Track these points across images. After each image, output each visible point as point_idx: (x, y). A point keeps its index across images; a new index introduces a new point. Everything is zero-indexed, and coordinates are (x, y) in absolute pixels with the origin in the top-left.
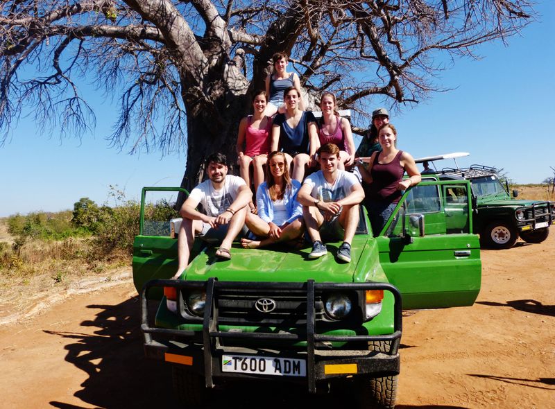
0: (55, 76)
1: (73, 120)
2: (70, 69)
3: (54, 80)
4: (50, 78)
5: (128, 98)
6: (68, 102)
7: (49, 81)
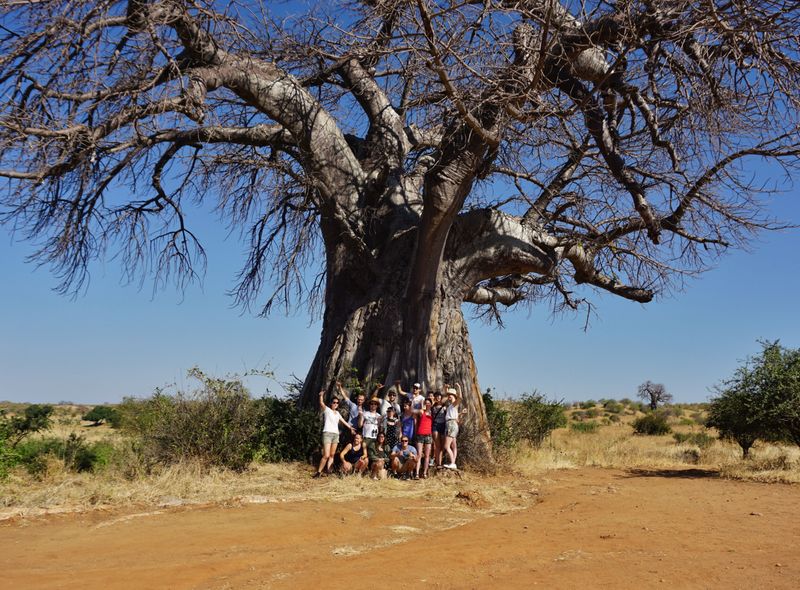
0: (156, 200)
1: (175, 263)
2: (179, 190)
3: (152, 205)
4: (148, 202)
5: (261, 231)
6: (171, 237)
7: (145, 207)
